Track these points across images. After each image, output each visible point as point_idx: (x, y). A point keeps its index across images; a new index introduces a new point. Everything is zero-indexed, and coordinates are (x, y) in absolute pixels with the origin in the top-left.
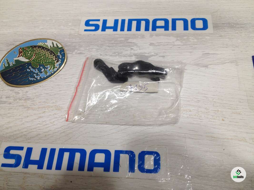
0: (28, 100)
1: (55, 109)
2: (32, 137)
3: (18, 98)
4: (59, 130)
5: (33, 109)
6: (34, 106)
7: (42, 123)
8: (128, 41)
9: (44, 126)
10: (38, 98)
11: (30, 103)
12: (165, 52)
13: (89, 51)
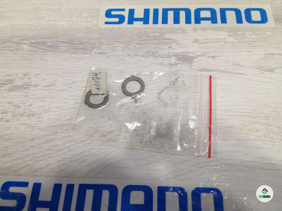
0: (33, 116)
1: (71, 129)
2: (41, 168)
3: (19, 113)
4: (77, 158)
5: (40, 129)
6: (42, 125)
7: (53, 148)
8: (164, 37)
9: (56, 152)
10: (46, 114)
11: (36, 121)
12: (216, 51)
13: (113, 50)
